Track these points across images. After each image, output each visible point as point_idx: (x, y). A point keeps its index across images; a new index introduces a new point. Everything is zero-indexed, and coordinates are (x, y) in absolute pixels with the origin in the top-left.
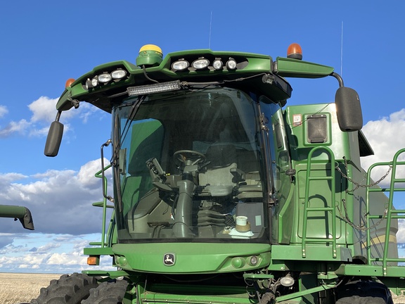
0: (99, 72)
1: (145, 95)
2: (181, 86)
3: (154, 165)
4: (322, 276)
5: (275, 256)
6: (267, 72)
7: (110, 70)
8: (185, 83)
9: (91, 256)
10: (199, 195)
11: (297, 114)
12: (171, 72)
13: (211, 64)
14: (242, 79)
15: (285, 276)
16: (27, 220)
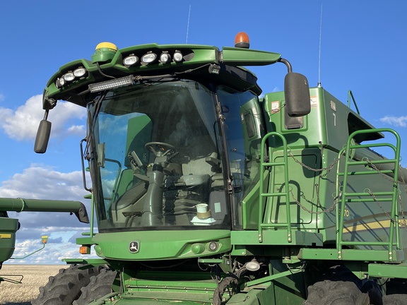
0: (64, 71)
1: (107, 91)
2: (136, 81)
3: (133, 158)
4: (286, 260)
5: (234, 242)
6: (213, 63)
7: (73, 68)
8: (139, 78)
9: (83, 245)
10: (176, 185)
11: (275, 101)
12: (125, 67)
13: (158, 58)
14: (191, 70)
15: (250, 261)
16: (82, 213)
